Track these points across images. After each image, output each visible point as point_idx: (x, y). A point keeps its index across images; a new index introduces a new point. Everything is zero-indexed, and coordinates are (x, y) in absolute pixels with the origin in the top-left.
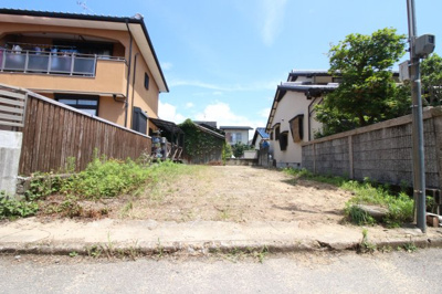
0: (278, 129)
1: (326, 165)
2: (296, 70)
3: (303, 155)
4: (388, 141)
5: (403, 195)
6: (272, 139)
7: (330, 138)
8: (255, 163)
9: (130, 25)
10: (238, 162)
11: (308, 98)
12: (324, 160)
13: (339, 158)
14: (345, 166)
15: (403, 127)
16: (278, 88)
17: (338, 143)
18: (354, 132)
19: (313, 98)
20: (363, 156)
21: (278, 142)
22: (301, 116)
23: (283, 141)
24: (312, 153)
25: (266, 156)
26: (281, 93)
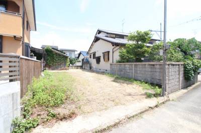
0: (94, 54)
1: (122, 73)
2: (101, 29)
3: (111, 68)
4: (148, 69)
5: (157, 87)
6: (90, 57)
7: (125, 63)
8: (81, 67)
10: (73, 67)
11: (113, 46)
12: (122, 71)
13: (129, 71)
14: (131, 74)
15: (154, 65)
16: (96, 37)
17: (128, 66)
18: (135, 63)
19: (115, 46)
20: (139, 72)
21: (95, 60)
22: (109, 52)
23: (98, 60)
24: (116, 68)
25: (88, 65)
26: (97, 39)
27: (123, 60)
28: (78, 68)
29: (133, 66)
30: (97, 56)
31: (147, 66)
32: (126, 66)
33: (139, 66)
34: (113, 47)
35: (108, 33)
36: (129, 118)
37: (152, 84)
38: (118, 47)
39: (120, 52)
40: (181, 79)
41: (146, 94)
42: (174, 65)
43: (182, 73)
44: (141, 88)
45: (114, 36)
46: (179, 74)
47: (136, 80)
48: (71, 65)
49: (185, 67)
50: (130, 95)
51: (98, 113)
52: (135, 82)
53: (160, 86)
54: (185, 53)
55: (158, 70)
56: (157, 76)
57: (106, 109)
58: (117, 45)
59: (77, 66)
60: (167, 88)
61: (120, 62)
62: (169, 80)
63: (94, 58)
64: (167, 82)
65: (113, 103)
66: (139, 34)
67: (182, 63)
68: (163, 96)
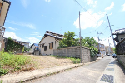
0: (43, 45)
1: (60, 54)
3: (54, 52)
4: (74, 50)
5: (78, 59)
6: (40, 47)
8: (33, 54)
9: (4, 2)
10: (27, 54)
12: (60, 53)
13: (64, 53)
14: (65, 54)
15: (76, 48)
16: (45, 34)
17: (64, 50)
18: (67, 48)
19: (57, 39)
20: (69, 53)
21: (43, 48)
22: (53, 43)
23: (46, 48)
24: (57, 52)
25: (38, 52)
26: (46, 36)
27: (61, 46)
28: (30, 55)
29: (67, 49)
30: (45, 45)
31: (73, 49)
32: (63, 50)
33: (69, 49)
34: (56, 40)
35: (53, 33)
36: (65, 70)
37: (76, 58)
38: (58, 40)
39: (59, 43)
40: (89, 56)
41: (73, 62)
42: (85, 48)
43: (89, 53)
44: (71, 60)
45: (56, 35)
46: (88, 54)
47: (68, 57)
48: (25, 52)
49: (90, 51)
50: (65, 63)
51: (48, 69)
52: (68, 58)
53: (80, 58)
54: (90, 44)
55: (78, 51)
56: (78, 54)
57: (52, 67)
58: (58, 39)
59: (30, 53)
60: (83, 60)
61: (59, 48)
62: (84, 55)
63: (43, 47)
64: (83, 56)
65: (56, 65)
66: (69, 33)
67: (89, 48)
68: (81, 63)
